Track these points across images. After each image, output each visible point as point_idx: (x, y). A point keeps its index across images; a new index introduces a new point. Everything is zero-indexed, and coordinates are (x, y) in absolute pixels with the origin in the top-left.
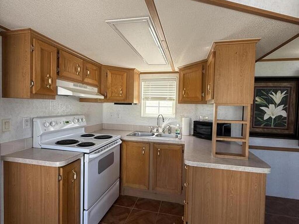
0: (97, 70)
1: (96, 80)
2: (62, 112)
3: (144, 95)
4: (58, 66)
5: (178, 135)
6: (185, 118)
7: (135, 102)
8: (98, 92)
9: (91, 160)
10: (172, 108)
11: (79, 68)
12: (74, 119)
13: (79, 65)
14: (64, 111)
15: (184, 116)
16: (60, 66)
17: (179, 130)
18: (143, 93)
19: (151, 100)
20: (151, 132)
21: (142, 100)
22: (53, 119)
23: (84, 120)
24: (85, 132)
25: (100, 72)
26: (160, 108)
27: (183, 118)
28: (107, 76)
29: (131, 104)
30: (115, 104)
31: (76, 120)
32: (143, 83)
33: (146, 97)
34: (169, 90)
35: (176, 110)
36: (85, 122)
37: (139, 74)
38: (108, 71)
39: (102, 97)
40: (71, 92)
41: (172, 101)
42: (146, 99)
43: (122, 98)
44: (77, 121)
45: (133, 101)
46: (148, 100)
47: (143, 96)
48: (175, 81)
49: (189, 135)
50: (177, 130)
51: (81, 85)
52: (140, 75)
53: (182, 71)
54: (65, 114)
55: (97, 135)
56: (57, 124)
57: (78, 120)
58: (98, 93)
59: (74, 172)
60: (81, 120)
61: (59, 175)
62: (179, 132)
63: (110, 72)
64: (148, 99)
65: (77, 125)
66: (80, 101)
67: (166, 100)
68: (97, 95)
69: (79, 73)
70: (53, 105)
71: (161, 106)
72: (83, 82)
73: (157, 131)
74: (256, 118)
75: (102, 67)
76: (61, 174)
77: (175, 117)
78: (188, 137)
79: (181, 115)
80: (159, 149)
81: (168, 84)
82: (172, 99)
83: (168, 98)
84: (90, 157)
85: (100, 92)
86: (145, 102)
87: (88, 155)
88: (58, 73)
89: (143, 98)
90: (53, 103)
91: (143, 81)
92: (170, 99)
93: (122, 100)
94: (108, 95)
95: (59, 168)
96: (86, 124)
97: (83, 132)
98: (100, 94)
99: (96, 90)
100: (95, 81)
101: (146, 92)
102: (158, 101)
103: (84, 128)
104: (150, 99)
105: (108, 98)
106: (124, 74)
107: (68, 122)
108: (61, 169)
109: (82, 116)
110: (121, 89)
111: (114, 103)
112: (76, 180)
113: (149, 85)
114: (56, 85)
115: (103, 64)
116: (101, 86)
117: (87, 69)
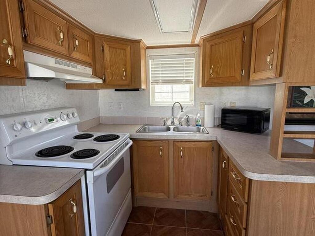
0: (89, 41)
1: (88, 55)
2: (42, 105)
3: (152, 77)
4: (23, 26)
5: (200, 127)
6: (208, 106)
7: (142, 88)
8: (92, 74)
9: (96, 179)
10: (189, 93)
11: (61, 34)
12: (61, 115)
13: (60, 29)
14: (44, 103)
15: (205, 103)
16: (27, 26)
17: (201, 120)
18: (151, 76)
19: (162, 83)
20: (164, 125)
21: (151, 84)
22: (27, 118)
23: (76, 115)
24: (79, 131)
25: (93, 44)
26: (173, 93)
27: (205, 106)
28: (103, 51)
29: (138, 90)
30: (116, 90)
31: (64, 115)
32: (150, 61)
33: (155, 80)
34: (186, 70)
35: (195, 96)
36: (78, 117)
37: (145, 48)
38: (105, 43)
39: (100, 81)
40: (53, 72)
41: (190, 84)
42: (155, 82)
43: (126, 82)
44: (65, 117)
45: (141, 86)
46: (159, 84)
47: (151, 79)
48: (193, 58)
49: (213, 126)
50: (198, 121)
51: (67, 62)
52: (146, 50)
53: (208, 41)
54: (47, 108)
55: (96, 135)
56: (35, 124)
57: (68, 115)
58: (93, 76)
59: (72, 202)
60: (71, 116)
61: (48, 216)
62: (200, 123)
63: (107, 44)
64: (158, 82)
65: (66, 123)
66: (67, 89)
67: (182, 83)
68: (91, 77)
69: (62, 42)
70: (24, 95)
71: (175, 91)
72: (69, 58)
73: (173, 124)
74: (295, 101)
75: (95, 37)
76: (51, 213)
77: (194, 104)
78: (213, 128)
79: (202, 102)
80: (181, 148)
81: (184, 62)
82: (189, 82)
83: (184, 81)
84: (94, 175)
85: (95, 74)
86: (155, 86)
87: (92, 172)
88: (25, 39)
89: (151, 81)
90: (24, 92)
91: (151, 59)
92: (188, 82)
93: (125, 85)
94: (107, 79)
95: (46, 205)
96: (79, 121)
97: (75, 131)
98: (95, 77)
99: (89, 70)
100: (88, 58)
101: (155, 74)
102: (171, 85)
103: (77, 125)
104: (160, 82)
105: (107, 82)
106: (127, 47)
107: (51, 120)
108: (50, 206)
109: (72, 109)
110: (123, 69)
111: (114, 90)
112: (76, 214)
113: (158, 64)
114: (24, 60)
115: (96, 33)
116: (95, 65)
117: (74, 38)
